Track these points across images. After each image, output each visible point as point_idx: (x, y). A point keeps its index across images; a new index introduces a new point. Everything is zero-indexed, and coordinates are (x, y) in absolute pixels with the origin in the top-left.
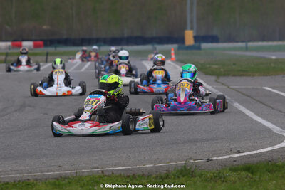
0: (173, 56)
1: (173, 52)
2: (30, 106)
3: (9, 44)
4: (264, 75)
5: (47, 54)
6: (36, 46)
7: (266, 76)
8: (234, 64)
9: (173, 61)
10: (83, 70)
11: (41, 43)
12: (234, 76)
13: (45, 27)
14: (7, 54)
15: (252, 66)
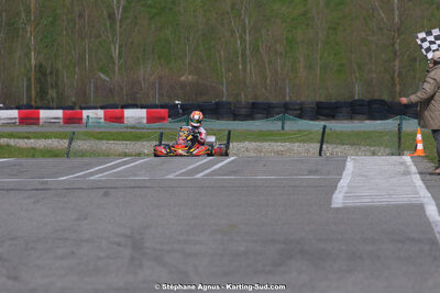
0: (420, 146)
1: (419, 137)
6: (151, 119)
11: (164, 112)
13: (183, 78)
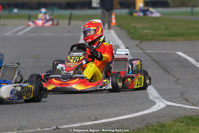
0: (114, 21)
1: (113, 17)
4: (186, 40)
7: (188, 40)
8: (166, 29)
12: (158, 40)
15: (184, 30)
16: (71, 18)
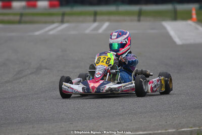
0: (194, 16)
1: (194, 12)
2: (46, 69)
3: (23, 4)
5: (63, 15)
6: (52, 6)
9: (194, 22)
10: (100, 31)
14: (22, 15)
16: (140, 14)
